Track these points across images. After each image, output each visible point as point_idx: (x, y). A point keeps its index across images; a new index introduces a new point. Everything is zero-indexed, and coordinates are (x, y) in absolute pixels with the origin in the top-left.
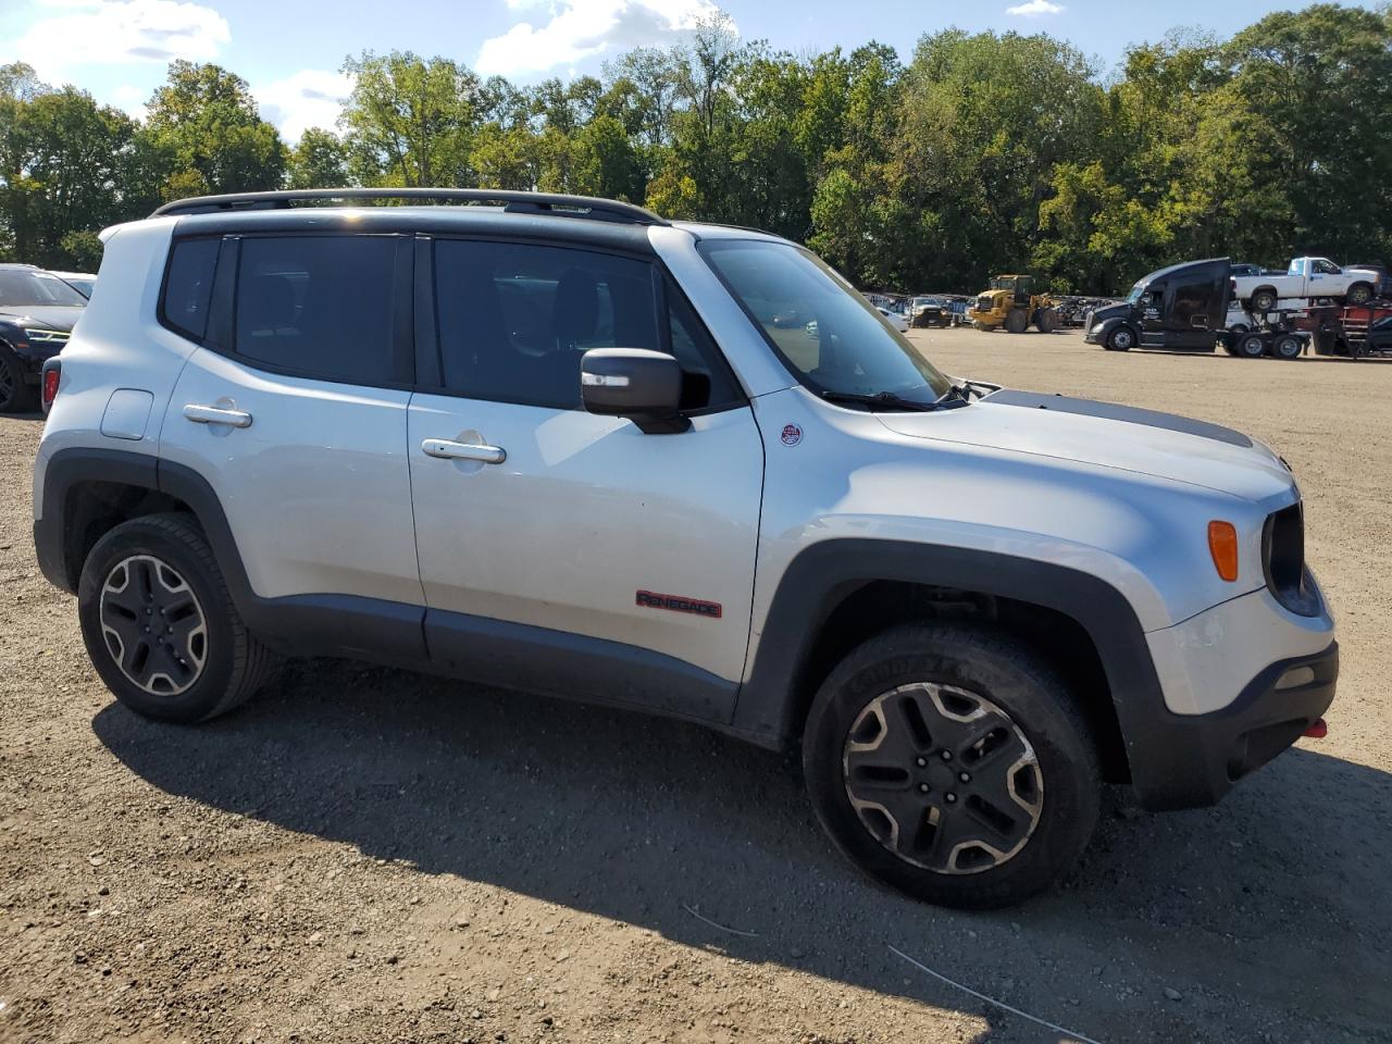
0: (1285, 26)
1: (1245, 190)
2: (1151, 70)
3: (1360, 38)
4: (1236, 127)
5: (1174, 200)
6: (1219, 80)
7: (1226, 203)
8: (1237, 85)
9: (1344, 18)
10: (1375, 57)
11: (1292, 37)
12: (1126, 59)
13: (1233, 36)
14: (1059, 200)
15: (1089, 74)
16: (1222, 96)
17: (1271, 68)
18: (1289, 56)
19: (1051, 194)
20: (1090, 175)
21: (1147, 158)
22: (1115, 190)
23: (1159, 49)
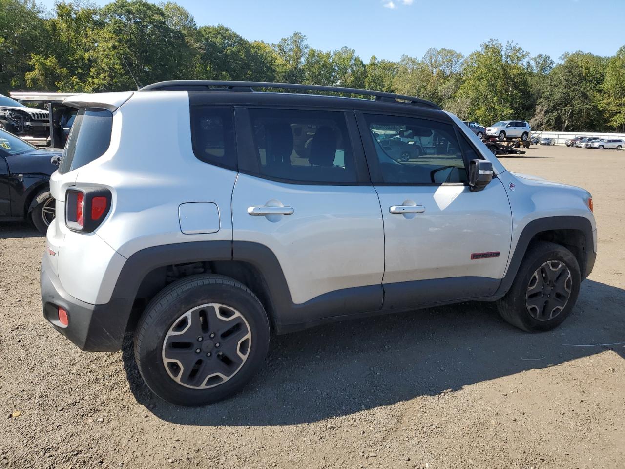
0: (126, 6)
1: (122, 75)
2: (69, 14)
3: (157, 17)
4: (114, 47)
5: (92, 77)
6: (100, 25)
7: (114, 80)
8: (111, 29)
9: (149, 7)
10: (163, 26)
11: (129, 12)
12: (55, 7)
13: (104, 6)
14: (37, 72)
15: (39, 12)
16: (105, 33)
17: (124, 24)
18: (129, 19)
19: (32, 69)
20: (51, 62)
21: (76, 56)
22: (64, 70)
23: (71, 6)
